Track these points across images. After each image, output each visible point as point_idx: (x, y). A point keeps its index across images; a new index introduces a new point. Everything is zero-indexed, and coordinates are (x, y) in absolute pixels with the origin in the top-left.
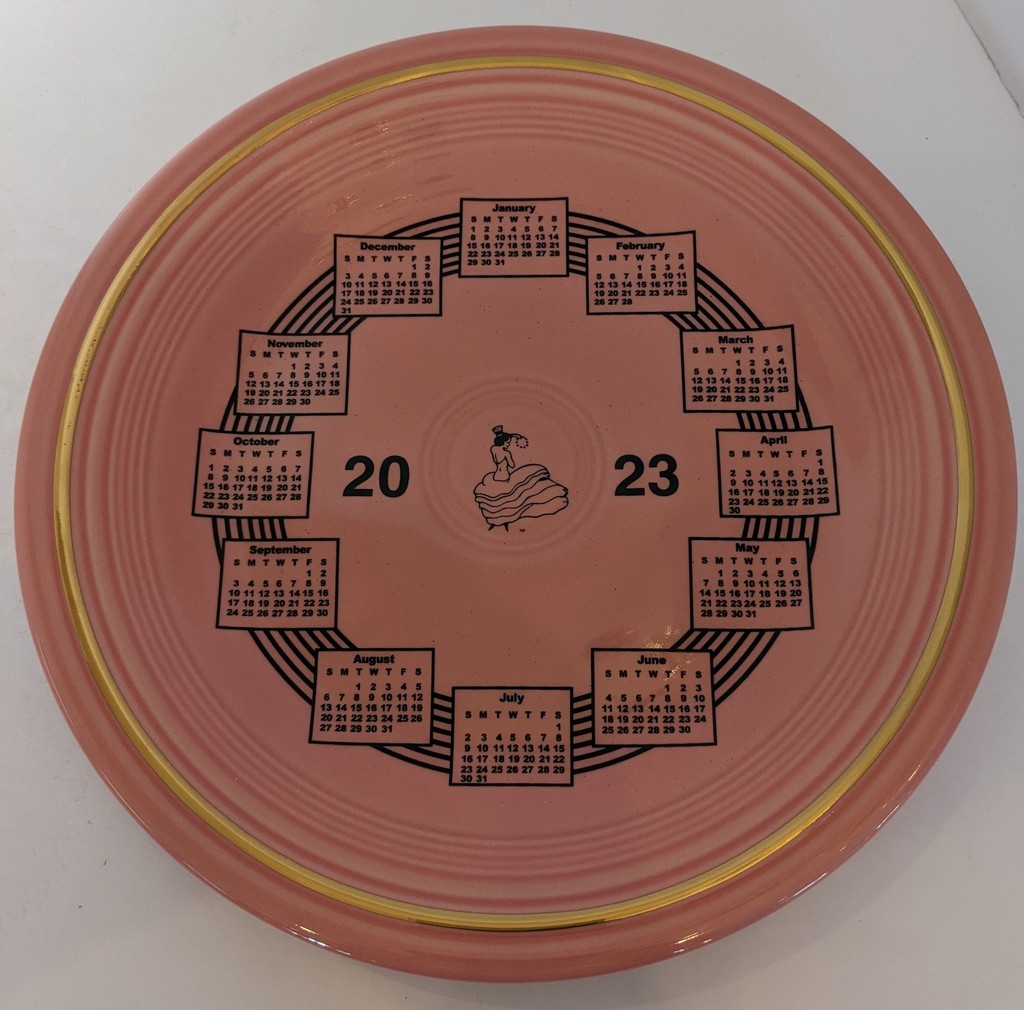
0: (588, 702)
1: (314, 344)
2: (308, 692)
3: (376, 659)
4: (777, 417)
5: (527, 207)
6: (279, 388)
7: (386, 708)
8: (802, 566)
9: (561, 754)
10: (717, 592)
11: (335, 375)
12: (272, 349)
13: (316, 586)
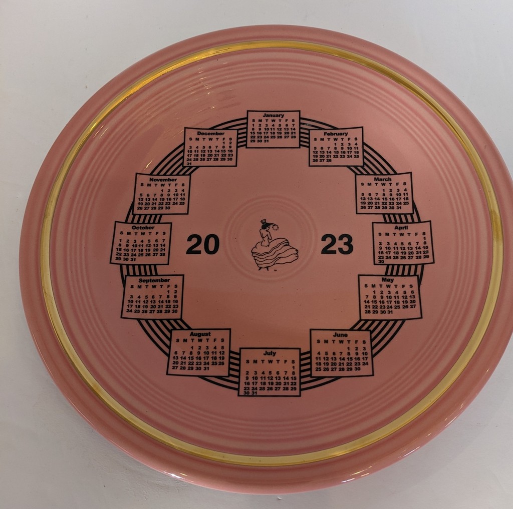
0: (308, 355)
1: (173, 180)
2: (167, 350)
3: (201, 334)
4: (403, 216)
5: (280, 115)
6: (155, 201)
7: (206, 358)
8: (415, 288)
9: (295, 381)
10: (372, 301)
11: (183, 195)
12: (151, 182)
13: (172, 298)
